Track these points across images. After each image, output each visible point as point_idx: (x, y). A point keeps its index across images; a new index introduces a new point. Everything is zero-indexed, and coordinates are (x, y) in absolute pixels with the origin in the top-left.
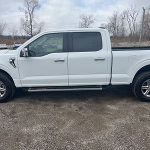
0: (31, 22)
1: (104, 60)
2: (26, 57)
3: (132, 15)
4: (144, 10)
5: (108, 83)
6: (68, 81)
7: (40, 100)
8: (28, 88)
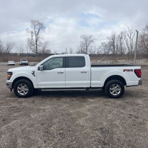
0: (36, 42)
1: (86, 72)
2: (42, 70)
3: (129, 36)
4: (137, 32)
5: (89, 86)
6: (66, 84)
7: (48, 97)
8: (41, 89)
